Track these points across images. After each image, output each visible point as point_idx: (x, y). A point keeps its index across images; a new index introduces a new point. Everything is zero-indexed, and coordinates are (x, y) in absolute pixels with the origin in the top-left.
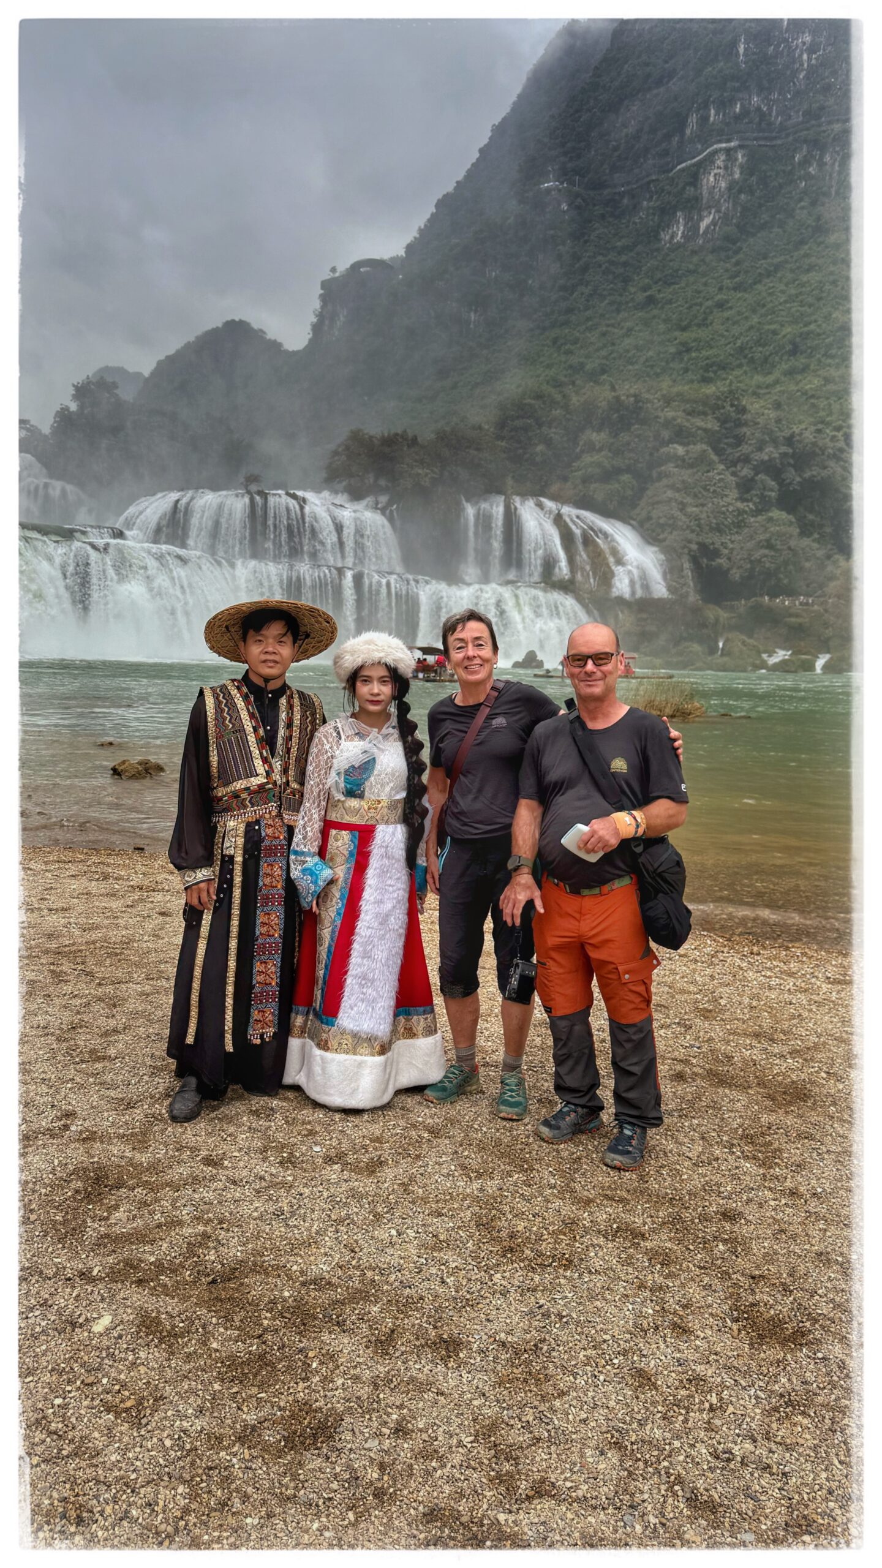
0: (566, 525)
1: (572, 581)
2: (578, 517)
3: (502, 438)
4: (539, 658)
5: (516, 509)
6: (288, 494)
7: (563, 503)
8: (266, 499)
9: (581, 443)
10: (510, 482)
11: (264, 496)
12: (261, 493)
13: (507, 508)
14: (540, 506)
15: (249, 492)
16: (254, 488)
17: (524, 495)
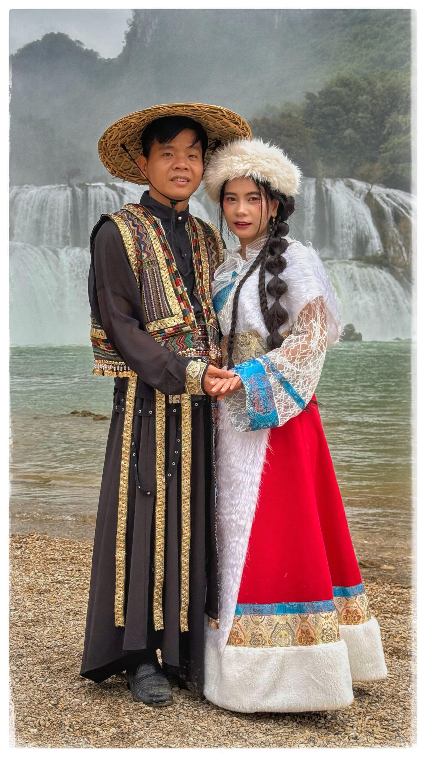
0: (377, 204)
1: (385, 256)
2: (388, 196)
3: (311, 125)
4: (357, 331)
5: (327, 190)
6: (107, 185)
7: (372, 184)
8: (87, 191)
9: (388, 126)
10: (320, 165)
11: (85, 188)
12: (81, 186)
13: (319, 190)
14: (351, 186)
15: (70, 185)
16: (75, 181)
17: (334, 178)
